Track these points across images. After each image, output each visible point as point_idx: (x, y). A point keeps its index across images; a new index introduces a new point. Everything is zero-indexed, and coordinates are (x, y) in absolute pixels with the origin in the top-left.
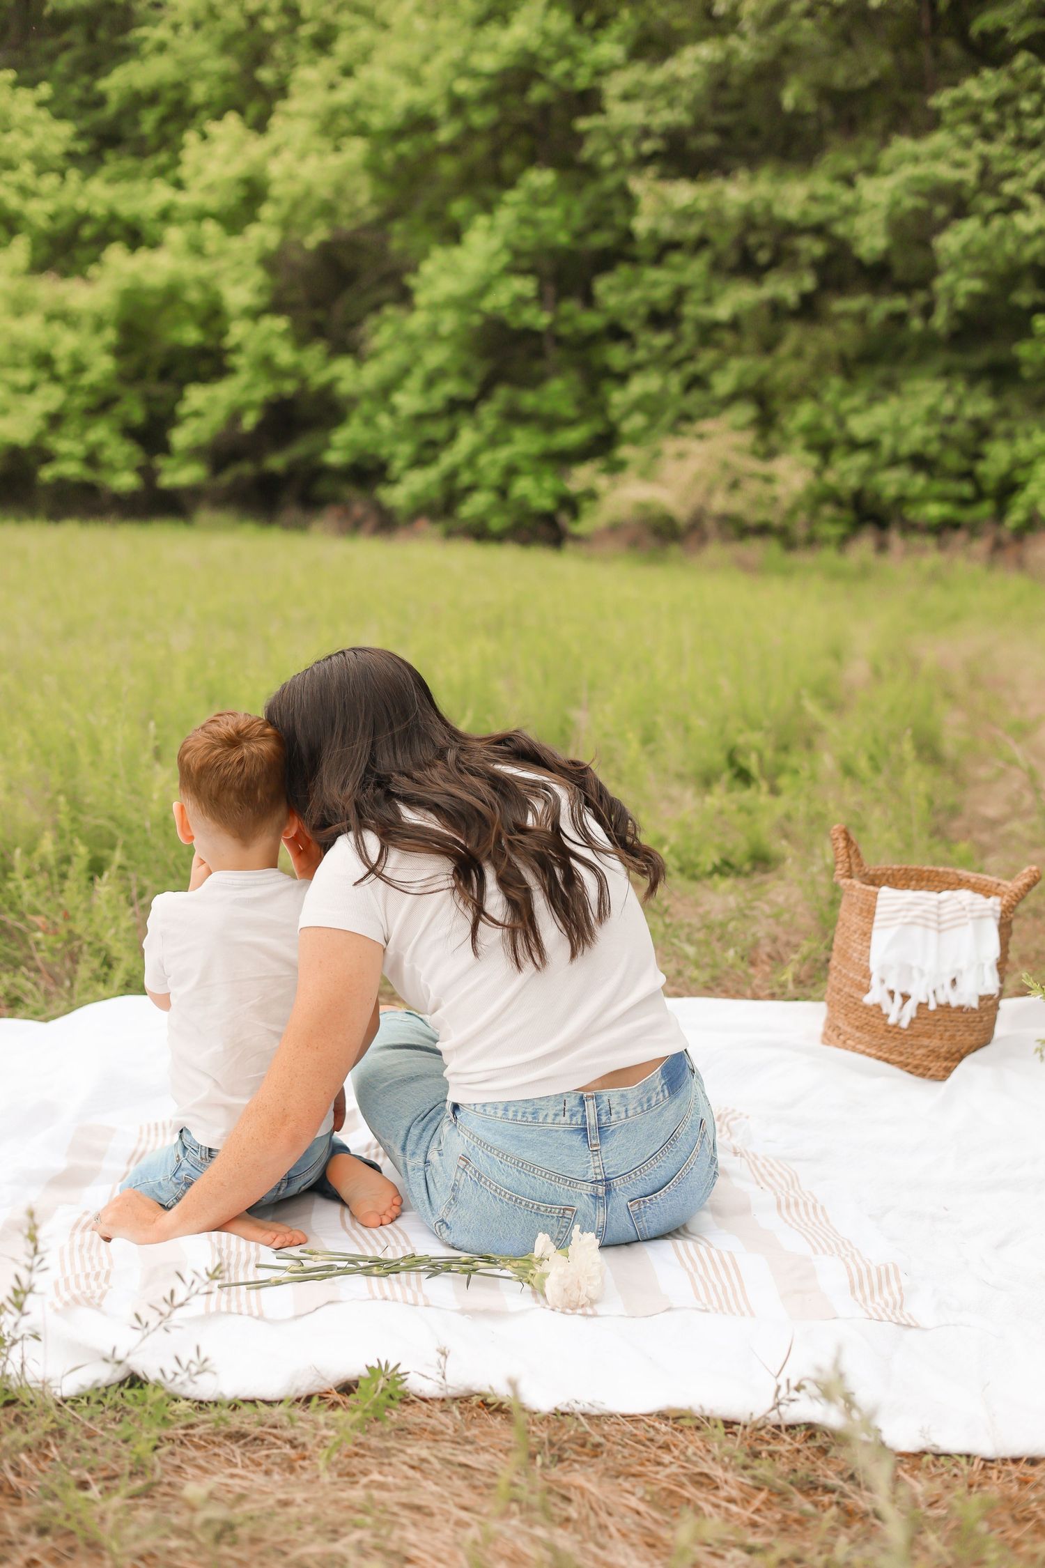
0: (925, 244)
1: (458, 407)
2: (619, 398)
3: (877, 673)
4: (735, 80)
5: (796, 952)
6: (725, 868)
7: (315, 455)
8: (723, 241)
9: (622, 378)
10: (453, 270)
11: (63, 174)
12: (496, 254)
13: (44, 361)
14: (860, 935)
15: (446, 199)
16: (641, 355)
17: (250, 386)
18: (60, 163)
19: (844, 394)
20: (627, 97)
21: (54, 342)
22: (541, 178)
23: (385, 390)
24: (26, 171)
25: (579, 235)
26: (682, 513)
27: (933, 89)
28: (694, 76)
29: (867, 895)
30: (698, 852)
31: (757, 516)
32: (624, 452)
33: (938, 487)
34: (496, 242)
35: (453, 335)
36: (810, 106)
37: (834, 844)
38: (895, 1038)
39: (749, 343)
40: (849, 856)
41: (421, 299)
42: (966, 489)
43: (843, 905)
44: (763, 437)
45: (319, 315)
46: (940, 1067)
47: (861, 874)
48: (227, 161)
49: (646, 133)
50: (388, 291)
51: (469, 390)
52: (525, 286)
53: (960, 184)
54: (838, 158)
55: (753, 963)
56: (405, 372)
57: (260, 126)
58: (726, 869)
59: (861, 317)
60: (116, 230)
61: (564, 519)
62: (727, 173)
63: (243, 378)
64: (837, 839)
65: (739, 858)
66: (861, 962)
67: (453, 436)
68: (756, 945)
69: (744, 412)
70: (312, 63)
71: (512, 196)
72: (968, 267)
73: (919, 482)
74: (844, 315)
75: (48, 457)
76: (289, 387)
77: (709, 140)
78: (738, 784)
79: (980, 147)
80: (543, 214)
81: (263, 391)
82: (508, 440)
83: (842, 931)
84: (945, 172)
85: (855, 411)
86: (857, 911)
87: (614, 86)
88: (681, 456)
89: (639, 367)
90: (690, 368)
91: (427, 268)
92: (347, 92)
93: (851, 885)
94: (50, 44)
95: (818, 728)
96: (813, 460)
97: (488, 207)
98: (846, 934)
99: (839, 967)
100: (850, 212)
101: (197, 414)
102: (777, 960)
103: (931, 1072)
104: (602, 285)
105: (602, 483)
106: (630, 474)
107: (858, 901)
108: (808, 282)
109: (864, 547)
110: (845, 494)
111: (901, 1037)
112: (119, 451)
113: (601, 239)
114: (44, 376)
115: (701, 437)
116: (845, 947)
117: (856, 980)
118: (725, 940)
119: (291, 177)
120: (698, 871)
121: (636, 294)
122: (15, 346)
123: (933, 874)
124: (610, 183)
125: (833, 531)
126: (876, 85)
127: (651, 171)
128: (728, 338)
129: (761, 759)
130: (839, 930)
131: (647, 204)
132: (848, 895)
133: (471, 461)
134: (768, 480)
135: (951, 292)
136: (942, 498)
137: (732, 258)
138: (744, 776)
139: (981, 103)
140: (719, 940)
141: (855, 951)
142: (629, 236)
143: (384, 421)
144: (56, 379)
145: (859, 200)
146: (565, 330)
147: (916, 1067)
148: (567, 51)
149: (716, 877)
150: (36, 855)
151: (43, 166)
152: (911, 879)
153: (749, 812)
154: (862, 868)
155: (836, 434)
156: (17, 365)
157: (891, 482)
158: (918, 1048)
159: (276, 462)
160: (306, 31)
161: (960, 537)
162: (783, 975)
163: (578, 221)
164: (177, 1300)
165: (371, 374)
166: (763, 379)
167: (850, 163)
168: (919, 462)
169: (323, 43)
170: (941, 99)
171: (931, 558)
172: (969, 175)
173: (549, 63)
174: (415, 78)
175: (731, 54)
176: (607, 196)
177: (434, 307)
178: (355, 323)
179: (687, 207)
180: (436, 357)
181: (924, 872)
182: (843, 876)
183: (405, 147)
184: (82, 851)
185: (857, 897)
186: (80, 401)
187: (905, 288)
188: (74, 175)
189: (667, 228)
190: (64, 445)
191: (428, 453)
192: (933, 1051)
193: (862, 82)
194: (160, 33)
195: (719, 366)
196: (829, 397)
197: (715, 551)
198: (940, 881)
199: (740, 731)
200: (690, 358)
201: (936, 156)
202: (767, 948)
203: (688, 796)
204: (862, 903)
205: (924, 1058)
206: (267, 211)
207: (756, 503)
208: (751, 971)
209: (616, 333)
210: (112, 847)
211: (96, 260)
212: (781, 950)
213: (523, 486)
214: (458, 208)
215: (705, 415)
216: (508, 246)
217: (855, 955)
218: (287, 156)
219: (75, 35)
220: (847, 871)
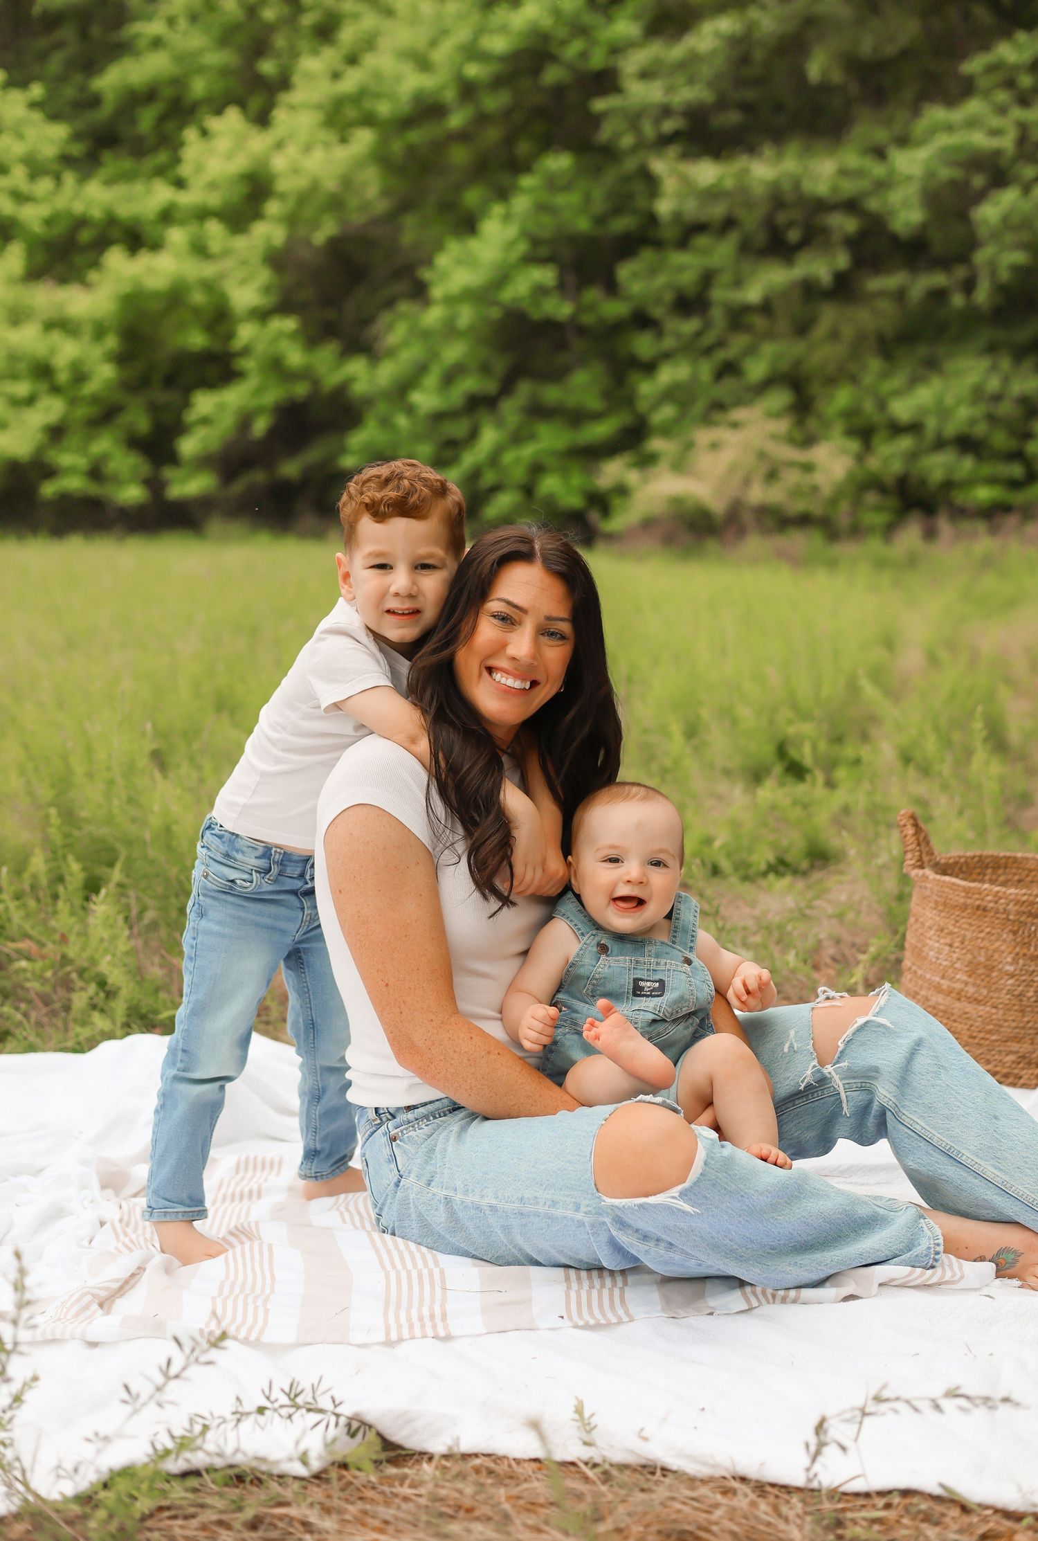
0: (963, 216)
1: (478, 404)
2: (646, 388)
3: (933, 660)
4: (759, 55)
5: (864, 952)
6: (780, 867)
7: (330, 460)
8: (751, 220)
9: (650, 368)
10: (468, 261)
11: (58, 179)
12: (511, 244)
13: (43, 371)
14: (937, 931)
15: (459, 188)
16: (668, 343)
17: (259, 391)
18: (55, 167)
19: (885, 375)
20: (645, 75)
21: (53, 351)
22: (559, 162)
23: (402, 389)
24: (18, 176)
25: (600, 220)
26: (718, 506)
27: (964, 55)
28: (713, 53)
29: (942, 887)
30: (750, 851)
31: (799, 506)
32: (656, 444)
33: (987, 469)
34: (512, 231)
35: (471, 329)
36: (837, 77)
37: (902, 832)
38: (981, 1045)
39: (783, 324)
40: (919, 845)
41: (437, 292)
42: (1017, 470)
43: (915, 899)
44: (800, 422)
45: (330, 314)
46: (1032, 1074)
47: (932, 863)
48: (229, 157)
49: (666, 111)
50: (402, 286)
51: (490, 386)
52: (545, 275)
53: (997, 153)
54: (869, 129)
55: (816, 967)
56: (421, 369)
57: (262, 120)
58: (781, 869)
59: (900, 295)
60: (116, 233)
61: (594, 516)
62: (752, 150)
63: (252, 383)
64: (905, 826)
65: (796, 855)
66: (939, 961)
67: (474, 434)
68: (818, 948)
69: (780, 398)
70: (315, 52)
71: (527, 181)
72: (1009, 238)
73: (967, 465)
74: (880, 294)
75: (49, 472)
76: (301, 390)
77: (732, 118)
78: (790, 780)
79: (1017, 113)
80: (561, 200)
81: (273, 395)
82: (532, 437)
83: (915, 927)
84: (979, 140)
85: (897, 393)
86: (932, 905)
87: (631, 63)
88: (715, 446)
89: (667, 356)
90: (721, 355)
91: (443, 260)
92: (352, 81)
93: (923, 875)
94: (42, 43)
95: (873, 719)
96: (854, 445)
97: (503, 194)
98: (921, 931)
99: (914, 968)
100: (883, 185)
101: (206, 421)
102: (843, 962)
103: (1022, 1081)
104: (625, 272)
105: (633, 478)
106: (662, 467)
107: (932, 893)
108: (842, 260)
109: (910, 535)
110: (889, 480)
111: (987, 1042)
112: (124, 463)
113: (622, 224)
114: (43, 387)
115: (735, 425)
116: (919, 945)
117: (933, 981)
118: (784, 942)
119: (296, 171)
120: (752, 871)
121: (661, 280)
122: (13, 357)
123: (1011, 860)
124: (630, 165)
125: (878, 519)
126: (905, 54)
127: (673, 151)
128: (759, 322)
129: (814, 748)
130: (912, 926)
131: (670, 185)
132: (921, 887)
133: (494, 459)
134: (808, 468)
135: (993, 266)
136: (992, 481)
137: (761, 238)
138: (796, 771)
139: (1016, 68)
140: (778, 943)
141: (931, 949)
142: (652, 219)
143: (402, 421)
144: (56, 390)
145: (892, 172)
146: (587, 319)
147: (1006, 1076)
148: (581, 30)
149: (771, 877)
150: (26, 875)
151: (36, 169)
152: (987, 867)
153: (806, 806)
154: (933, 857)
155: (877, 418)
156: (14, 376)
157: (937, 466)
158: (1007, 1055)
159: (290, 469)
160: (308, 20)
161: (1012, 520)
162: (852, 976)
163: (599, 206)
164: (174, 1370)
165: (387, 373)
166: (797, 363)
167: (880, 135)
168: (966, 444)
169: (326, 32)
170: (974, 65)
171: (984, 543)
172: (1007, 143)
173: (564, 43)
174: (423, 63)
175: (751, 27)
176: (628, 179)
177: (451, 301)
178: (367, 321)
179: (712, 186)
180: (454, 352)
181: (1001, 858)
182: (915, 867)
183: (415, 136)
184: (75, 870)
185: (931, 889)
186: (82, 412)
187: (944, 263)
188: (69, 178)
189: (691, 209)
190: (68, 458)
191: (448, 454)
192: (1023, 1057)
193: (890, 50)
194: (155, 28)
195: (751, 351)
196: (868, 379)
197: (754, 543)
198: (1018, 868)
199: (790, 722)
200: (721, 344)
201: (972, 123)
202: (831, 950)
203: (737, 793)
204: (937, 895)
205: (1014, 1065)
206: (273, 208)
207: (796, 492)
208: (815, 975)
209: (642, 321)
210: (111, 864)
211: (95, 264)
212: (847, 952)
213: (550, 484)
214: (472, 197)
215: (739, 402)
216: (525, 234)
217: (931, 953)
218: (292, 150)
219: (67, 33)
220: (918, 861)
